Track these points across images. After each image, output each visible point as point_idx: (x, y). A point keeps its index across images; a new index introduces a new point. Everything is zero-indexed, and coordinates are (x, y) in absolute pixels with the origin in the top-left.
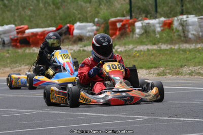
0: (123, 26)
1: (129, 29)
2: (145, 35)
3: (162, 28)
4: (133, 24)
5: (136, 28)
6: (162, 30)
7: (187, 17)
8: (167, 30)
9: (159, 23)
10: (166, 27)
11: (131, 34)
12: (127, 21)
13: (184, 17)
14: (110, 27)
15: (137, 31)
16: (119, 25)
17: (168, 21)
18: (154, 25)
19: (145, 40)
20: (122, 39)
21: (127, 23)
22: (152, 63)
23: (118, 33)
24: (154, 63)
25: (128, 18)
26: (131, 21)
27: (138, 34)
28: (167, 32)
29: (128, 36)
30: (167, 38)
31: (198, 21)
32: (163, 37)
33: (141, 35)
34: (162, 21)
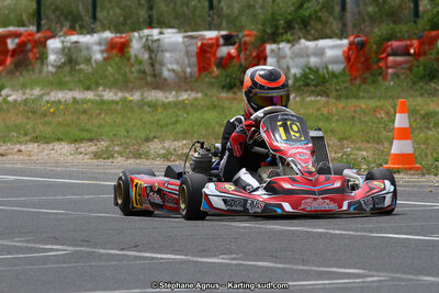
0: (21, 45)
1: (34, 54)
2: (67, 69)
3: (105, 55)
4: (43, 43)
5: (50, 52)
6: (105, 59)
7: (161, 33)
8: (117, 59)
9: (100, 44)
10: (115, 52)
11: (38, 65)
12: (31, 35)
13: (155, 32)
15: (52, 58)
16: (11, 44)
17: (118, 40)
18: (88, 48)
19: (68, 78)
20: (17, 74)
21: (29, 41)
22: (83, 130)
23: (9, 60)
24: (88, 130)
25: (33, 28)
26: (38, 36)
27: (53, 66)
28: (116, 64)
29: (30, 68)
30: (117, 76)
31: (184, 42)
32: (108, 73)
33: (60, 67)
34: (106, 39)
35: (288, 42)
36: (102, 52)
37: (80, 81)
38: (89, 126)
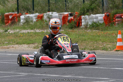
0: (13, 17)
1: (17, 20)
2: (26, 24)
3: (37, 20)
4: (19, 17)
5: (21, 19)
6: (37, 21)
7: (52, 13)
8: (40, 21)
9: (35, 17)
10: (39, 19)
11: (18, 23)
12: (16, 14)
13: (50, 13)
14: (5, 18)
15: (22, 21)
16: (10, 17)
17: (40, 15)
18: (32, 18)
19: (26, 26)
20: (12, 25)
21: (15, 16)
22: (30, 41)
23: (10, 22)
24: (32, 41)
25: (16, 13)
26: (18, 15)
27: (22, 23)
28: (40, 22)
29: (16, 24)
30: (40, 25)
31: (58, 16)
32: (37, 25)
33: (24, 23)
34: (37, 15)
35: (88, 15)
36: (36, 19)
37: (30, 27)
38: (32, 40)
